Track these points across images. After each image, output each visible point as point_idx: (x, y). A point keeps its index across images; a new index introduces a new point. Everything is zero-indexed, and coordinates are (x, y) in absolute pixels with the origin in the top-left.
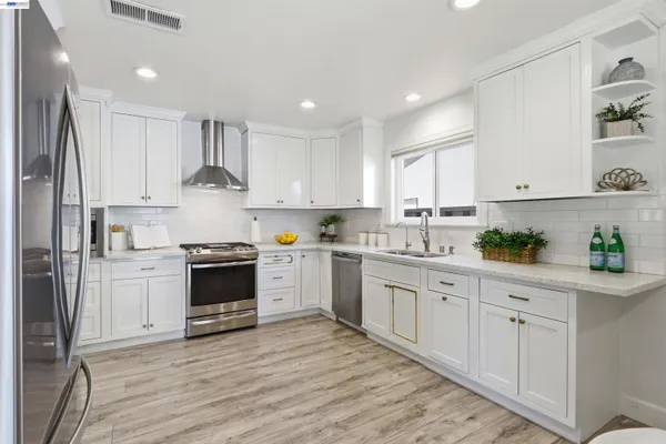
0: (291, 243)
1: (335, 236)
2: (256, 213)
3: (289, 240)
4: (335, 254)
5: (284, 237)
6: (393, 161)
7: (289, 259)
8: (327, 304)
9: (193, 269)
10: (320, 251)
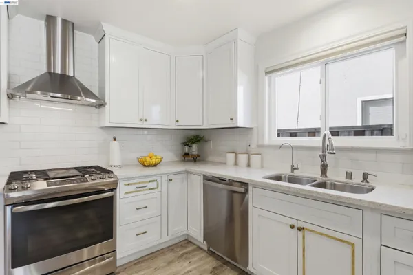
0: (155, 165)
1: (199, 156)
2: (114, 132)
3: (154, 162)
5: (148, 160)
6: (266, 78)
7: (153, 185)
8: (197, 233)
9: (13, 214)
10: (187, 172)
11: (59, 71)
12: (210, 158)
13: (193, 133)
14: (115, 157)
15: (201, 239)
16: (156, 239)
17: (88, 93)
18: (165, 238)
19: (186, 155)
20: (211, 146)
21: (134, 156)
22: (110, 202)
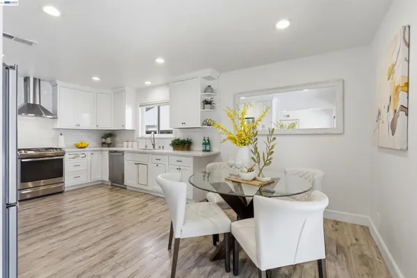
0: (85, 147)
1: (111, 144)
2: (62, 132)
3: (83, 146)
4: (111, 152)
5: (80, 145)
6: (140, 108)
7: (84, 155)
8: (106, 178)
9: (22, 162)
10: (102, 151)
11: (32, 102)
12: (118, 145)
13: (109, 132)
14: (62, 143)
15: (108, 180)
16: (84, 180)
17: (47, 113)
18: (89, 181)
19: (103, 143)
20: (118, 139)
21: (73, 143)
22: (61, 160)
